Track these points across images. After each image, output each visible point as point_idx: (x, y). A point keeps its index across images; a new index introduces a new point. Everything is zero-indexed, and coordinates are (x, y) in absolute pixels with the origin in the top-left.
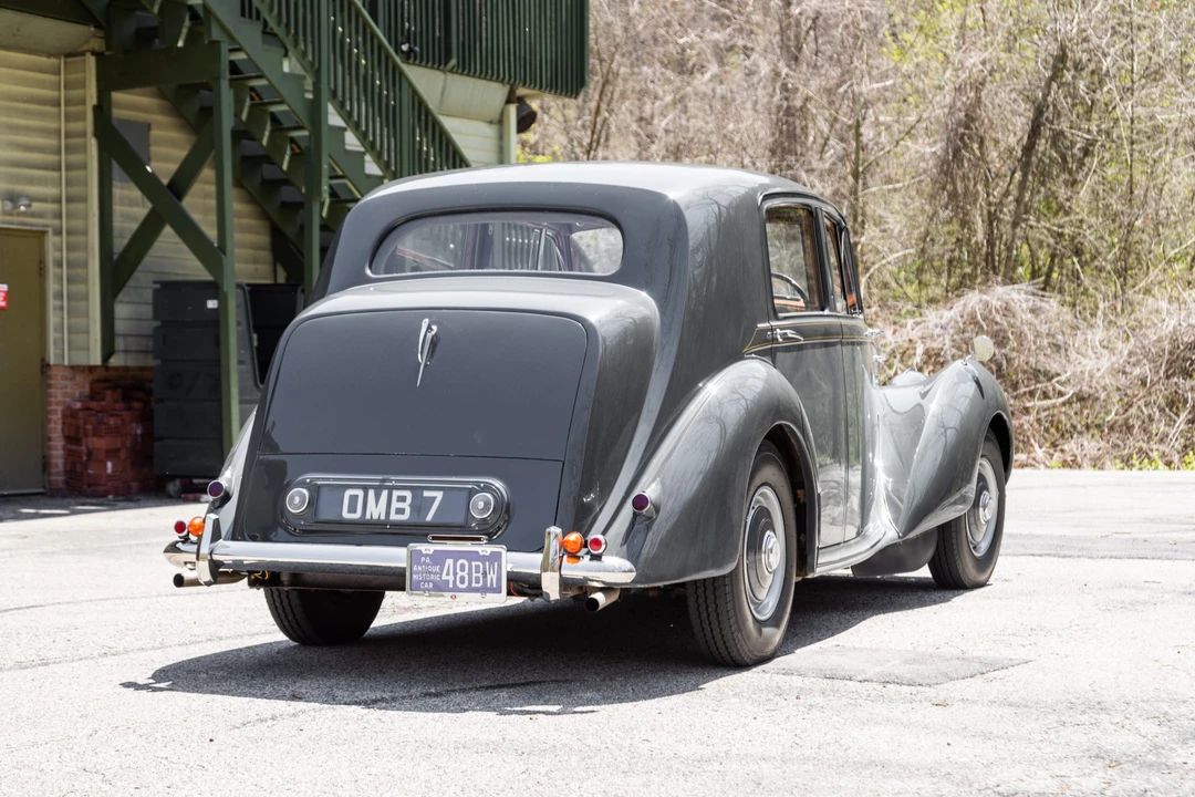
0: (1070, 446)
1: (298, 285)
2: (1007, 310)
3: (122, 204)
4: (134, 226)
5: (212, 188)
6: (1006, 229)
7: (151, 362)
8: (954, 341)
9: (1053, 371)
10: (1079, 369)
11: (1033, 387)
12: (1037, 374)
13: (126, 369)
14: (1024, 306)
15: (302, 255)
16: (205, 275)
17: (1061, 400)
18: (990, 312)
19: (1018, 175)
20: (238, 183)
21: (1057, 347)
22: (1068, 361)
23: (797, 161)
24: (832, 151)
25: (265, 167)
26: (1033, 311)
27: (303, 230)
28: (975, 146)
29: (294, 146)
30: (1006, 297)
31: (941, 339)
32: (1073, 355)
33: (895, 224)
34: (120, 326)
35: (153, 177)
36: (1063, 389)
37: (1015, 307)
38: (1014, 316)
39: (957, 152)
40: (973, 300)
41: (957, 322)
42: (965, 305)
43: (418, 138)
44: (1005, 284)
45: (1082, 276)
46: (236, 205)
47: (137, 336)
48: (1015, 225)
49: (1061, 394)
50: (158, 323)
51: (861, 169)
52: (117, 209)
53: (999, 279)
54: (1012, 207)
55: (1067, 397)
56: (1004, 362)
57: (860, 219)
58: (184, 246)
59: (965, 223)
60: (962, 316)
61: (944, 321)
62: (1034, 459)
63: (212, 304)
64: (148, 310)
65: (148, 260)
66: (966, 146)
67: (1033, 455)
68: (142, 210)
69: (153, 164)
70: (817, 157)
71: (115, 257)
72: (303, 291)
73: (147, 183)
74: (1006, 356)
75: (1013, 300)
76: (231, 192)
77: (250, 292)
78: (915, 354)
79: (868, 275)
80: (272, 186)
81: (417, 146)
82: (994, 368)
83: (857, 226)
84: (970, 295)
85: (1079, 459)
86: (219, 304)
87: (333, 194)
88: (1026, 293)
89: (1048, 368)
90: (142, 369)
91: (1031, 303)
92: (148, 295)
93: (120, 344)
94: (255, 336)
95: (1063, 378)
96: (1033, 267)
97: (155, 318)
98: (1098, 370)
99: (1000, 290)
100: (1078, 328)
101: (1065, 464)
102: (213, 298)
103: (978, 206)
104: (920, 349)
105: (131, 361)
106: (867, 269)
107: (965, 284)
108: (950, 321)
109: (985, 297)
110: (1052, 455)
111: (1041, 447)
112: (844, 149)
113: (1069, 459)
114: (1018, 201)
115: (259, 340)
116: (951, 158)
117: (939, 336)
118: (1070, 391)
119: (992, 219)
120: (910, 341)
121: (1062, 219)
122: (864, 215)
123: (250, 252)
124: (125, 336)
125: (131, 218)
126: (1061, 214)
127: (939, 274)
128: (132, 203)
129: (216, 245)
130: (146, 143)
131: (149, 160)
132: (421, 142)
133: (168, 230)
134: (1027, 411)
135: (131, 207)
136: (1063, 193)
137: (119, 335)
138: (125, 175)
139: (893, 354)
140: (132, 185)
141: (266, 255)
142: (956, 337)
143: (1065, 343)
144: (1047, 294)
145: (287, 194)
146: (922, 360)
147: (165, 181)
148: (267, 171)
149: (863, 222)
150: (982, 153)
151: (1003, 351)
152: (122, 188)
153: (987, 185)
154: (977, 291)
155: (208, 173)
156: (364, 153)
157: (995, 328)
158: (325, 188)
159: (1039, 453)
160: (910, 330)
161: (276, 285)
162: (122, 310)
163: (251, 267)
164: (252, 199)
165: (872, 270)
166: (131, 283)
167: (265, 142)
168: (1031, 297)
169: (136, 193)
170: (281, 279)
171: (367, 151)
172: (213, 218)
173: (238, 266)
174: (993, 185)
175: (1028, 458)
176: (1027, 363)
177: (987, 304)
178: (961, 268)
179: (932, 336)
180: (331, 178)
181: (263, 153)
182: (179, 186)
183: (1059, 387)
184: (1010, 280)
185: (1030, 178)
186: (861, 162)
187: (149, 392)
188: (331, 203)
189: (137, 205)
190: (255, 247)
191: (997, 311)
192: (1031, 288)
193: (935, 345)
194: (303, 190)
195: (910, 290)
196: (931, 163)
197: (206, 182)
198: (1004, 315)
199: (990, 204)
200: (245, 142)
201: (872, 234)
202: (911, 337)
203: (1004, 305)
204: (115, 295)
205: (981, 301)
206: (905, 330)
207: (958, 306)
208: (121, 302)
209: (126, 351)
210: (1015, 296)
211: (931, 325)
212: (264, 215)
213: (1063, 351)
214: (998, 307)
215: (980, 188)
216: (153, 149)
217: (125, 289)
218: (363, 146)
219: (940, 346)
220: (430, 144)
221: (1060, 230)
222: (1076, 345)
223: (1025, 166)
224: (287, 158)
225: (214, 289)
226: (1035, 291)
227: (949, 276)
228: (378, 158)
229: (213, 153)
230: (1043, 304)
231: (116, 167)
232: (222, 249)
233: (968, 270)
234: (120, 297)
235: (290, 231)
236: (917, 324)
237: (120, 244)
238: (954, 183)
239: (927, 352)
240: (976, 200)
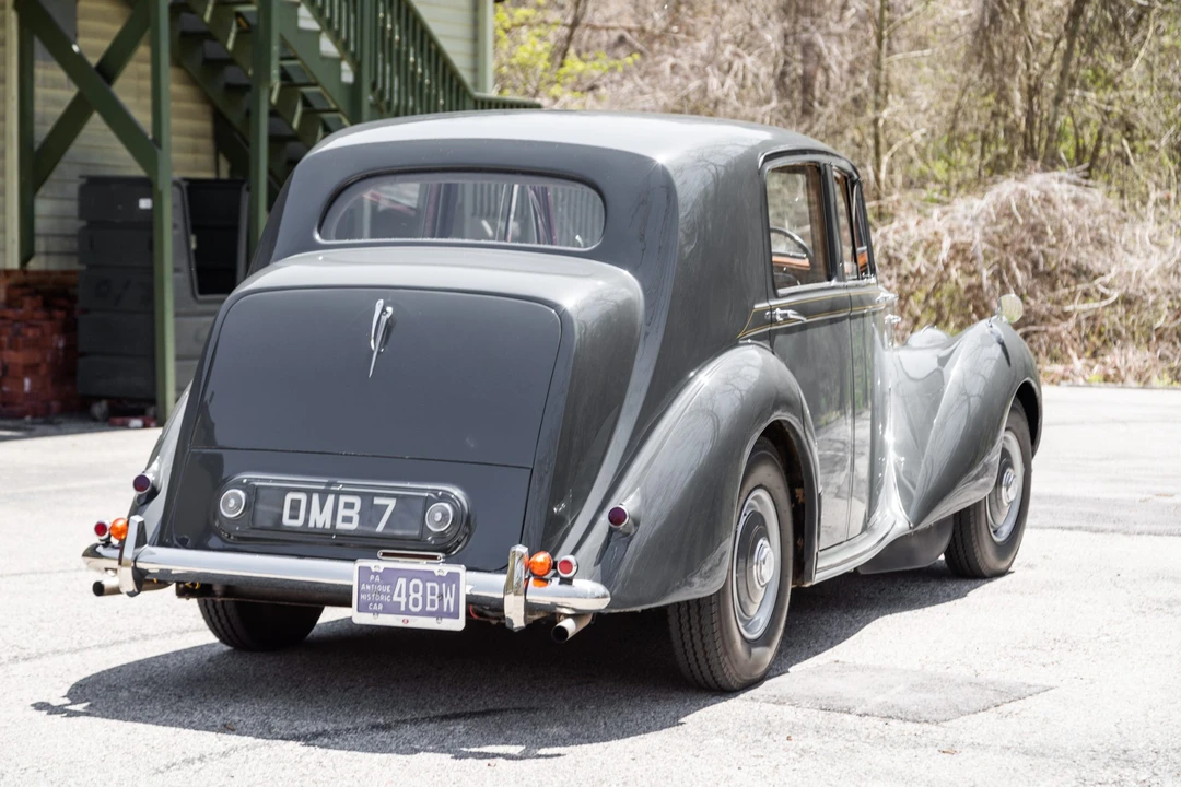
0: (1114, 357)
1: (243, 182)
2: (1047, 200)
3: (45, 87)
4: (59, 111)
5: (147, 68)
6: (1047, 104)
7: (74, 265)
8: (985, 234)
9: (1096, 271)
10: (1126, 269)
11: (1073, 289)
12: (1080, 272)
13: (48, 273)
14: (1066, 197)
15: (248, 144)
16: (137, 171)
17: (1104, 303)
18: (1027, 204)
19: (1063, 44)
20: (176, 62)
21: (1100, 243)
22: (1114, 260)
23: (813, 23)
24: (853, 11)
25: (208, 44)
26: (1076, 201)
27: (250, 115)
28: (1015, 11)
29: (241, 20)
30: (1045, 187)
31: (970, 232)
32: (1119, 251)
33: (924, 96)
34: (41, 225)
35: (80, 57)
36: (1107, 292)
37: (1055, 197)
38: (1054, 207)
39: (994, 18)
40: (1007, 189)
41: (989, 214)
42: (999, 195)
43: (381, 15)
44: (1044, 170)
45: (1132, 161)
46: (175, 87)
47: (60, 235)
48: (1058, 101)
49: (1104, 297)
50: (83, 223)
51: (885, 33)
52: (40, 92)
53: (1039, 164)
54: (1056, 78)
55: (1111, 300)
56: (1042, 260)
57: (882, 89)
58: (111, 134)
59: (1003, 96)
60: (995, 207)
61: (975, 212)
62: (1072, 371)
63: (145, 204)
64: (72, 207)
65: (75, 150)
66: (1005, 11)
67: (1071, 367)
68: (68, 93)
69: (81, 40)
70: (836, 18)
71: (37, 146)
72: (248, 189)
73: (73, 65)
74: (1043, 253)
75: (1053, 190)
76: (169, 73)
77: (189, 188)
78: (941, 248)
79: (890, 153)
80: (216, 65)
81: (380, 24)
82: (1030, 266)
83: (880, 99)
84: (1005, 183)
85: (1123, 373)
86: (154, 204)
87: (285, 76)
88: (1069, 182)
89: (1091, 267)
90: (65, 273)
91: (1073, 195)
92: (73, 190)
93: (40, 245)
94: (193, 239)
95: (1107, 279)
96: (1078, 144)
97: (81, 216)
98: (1147, 270)
99: (1038, 178)
100: (1126, 220)
101: (1106, 378)
102: (145, 197)
103: (1017, 79)
104: (947, 243)
105: (53, 264)
106: (890, 146)
107: (999, 167)
108: (982, 212)
109: (1021, 186)
110: (1092, 368)
111: (1079, 358)
112: (868, 11)
113: (1111, 372)
114: (1062, 75)
115: (199, 242)
116: (987, 23)
117: (968, 228)
118: (1115, 295)
119: (1032, 91)
120: (936, 233)
121: (1110, 94)
122: (888, 85)
123: (190, 140)
124: (47, 236)
125: (55, 102)
126: (1110, 88)
127: (971, 153)
128: (56, 85)
129: (150, 136)
130: (72, 15)
131: (76, 35)
132: (384, 19)
133: (96, 116)
134: (1066, 316)
135: (55, 91)
136: (1113, 64)
137: (39, 235)
138: (49, 55)
139: (915, 247)
140: (55, 64)
141: (207, 144)
142: (987, 229)
143: (1110, 238)
144: (1091, 182)
145: (231, 75)
146: (948, 256)
147: (94, 61)
148: (210, 49)
149: (886, 94)
150: (1023, 19)
151: (1041, 247)
152: (45, 68)
153: (1027, 55)
154: (1013, 179)
155: (143, 51)
156: (319, 33)
157: (1032, 220)
158: (275, 72)
159: (1078, 364)
160: (937, 220)
161: (217, 181)
162: (43, 206)
163: (189, 157)
164: (192, 81)
165: (895, 148)
166: (54, 176)
167: (207, 17)
168: (1074, 187)
169: (61, 74)
170: (224, 174)
171: (323, 30)
172: (148, 101)
173: (176, 157)
174: (1033, 56)
175: (1065, 370)
176: (1067, 262)
177: (1023, 194)
178: (997, 147)
179: (960, 228)
180: (282, 59)
181: (204, 28)
182: (109, 69)
183: (1102, 289)
184: (1051, 163)
185: (1077, 46)
186: (885, 24)
187: (73, 299)
188: (282, 88)
189: (62, 87)
190: (195, 135)
191: (1035, 202)
192: (1074, 177)
193: (964, 239)
194: (250, 72)
195: (939, 168)
196: (964, 29)
197: (141, 61)
198: (1043, 206)
199: (1029, 77)
200: (185, 16)
201: (897, 107)
202: (936, 229)
203: (1043, 196)
204: (36, 190)
205: (1016, 189)
206: (930, 221)
207: (990, 197)
208: (44, 197)
209: (47, 253)
210: (1056, 185)
211: (959, 216)
212: (206, 99)
213: (1106, 248)
214: (1036, 197)
215: (1019, 58)
216: (82, 24)
217: (47, 183)
218: (320, 23)
219: (969, 240)
220: (395, 20)
221: (1109, 108)
222: (1123, 241)
223: (1071, 33)
224: (232, 36)
225: (147, 186)
226: (1079, 180)
227: (983, 155)
228: (336, 37)
229: (148, 32)
230: (1087, 195)
231: (38, 45)
232: (157, 141)
233: (1003, 150)
234: (42, 191)
235: (235, 117)
236: (945, 213)
237: (42, 131)
238: (990, 50)
239: (954, 246)
240: (1013, 73)
